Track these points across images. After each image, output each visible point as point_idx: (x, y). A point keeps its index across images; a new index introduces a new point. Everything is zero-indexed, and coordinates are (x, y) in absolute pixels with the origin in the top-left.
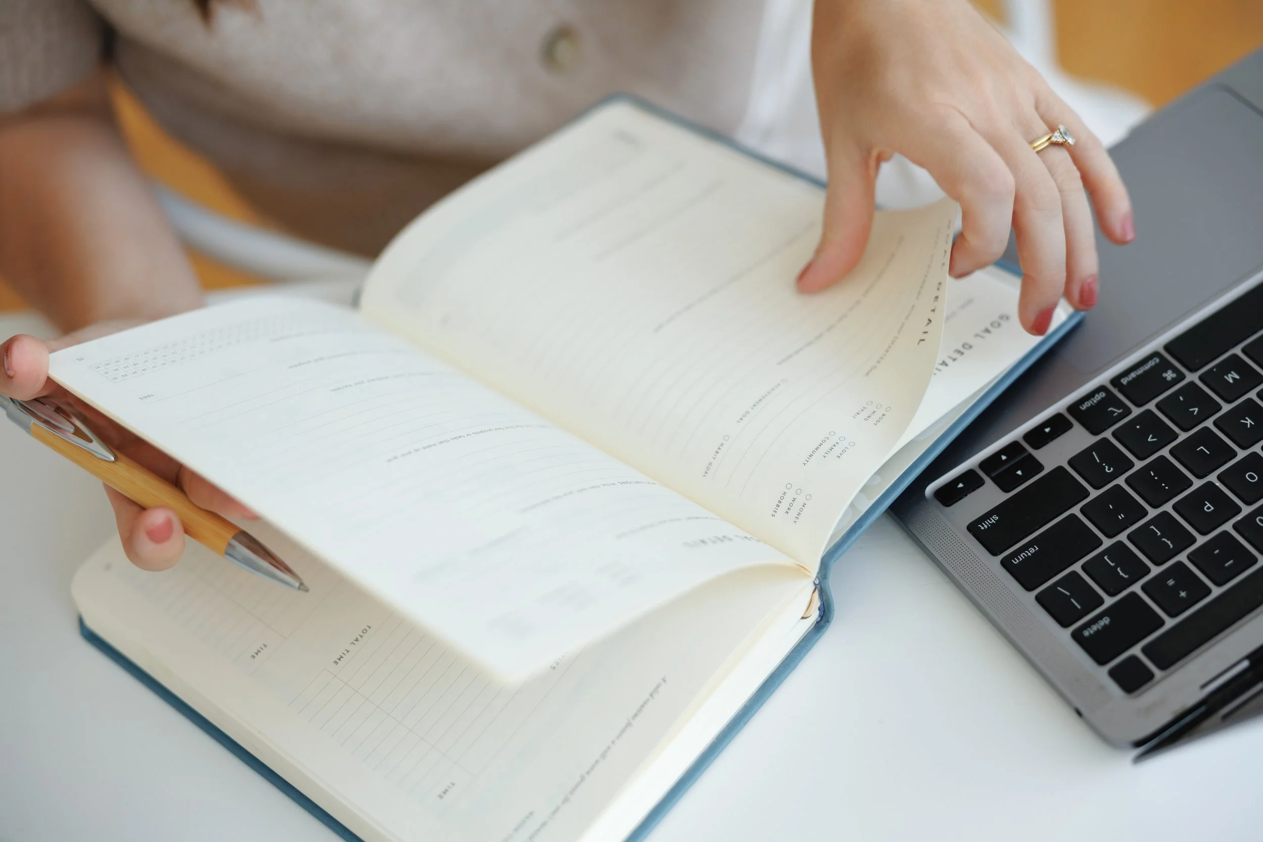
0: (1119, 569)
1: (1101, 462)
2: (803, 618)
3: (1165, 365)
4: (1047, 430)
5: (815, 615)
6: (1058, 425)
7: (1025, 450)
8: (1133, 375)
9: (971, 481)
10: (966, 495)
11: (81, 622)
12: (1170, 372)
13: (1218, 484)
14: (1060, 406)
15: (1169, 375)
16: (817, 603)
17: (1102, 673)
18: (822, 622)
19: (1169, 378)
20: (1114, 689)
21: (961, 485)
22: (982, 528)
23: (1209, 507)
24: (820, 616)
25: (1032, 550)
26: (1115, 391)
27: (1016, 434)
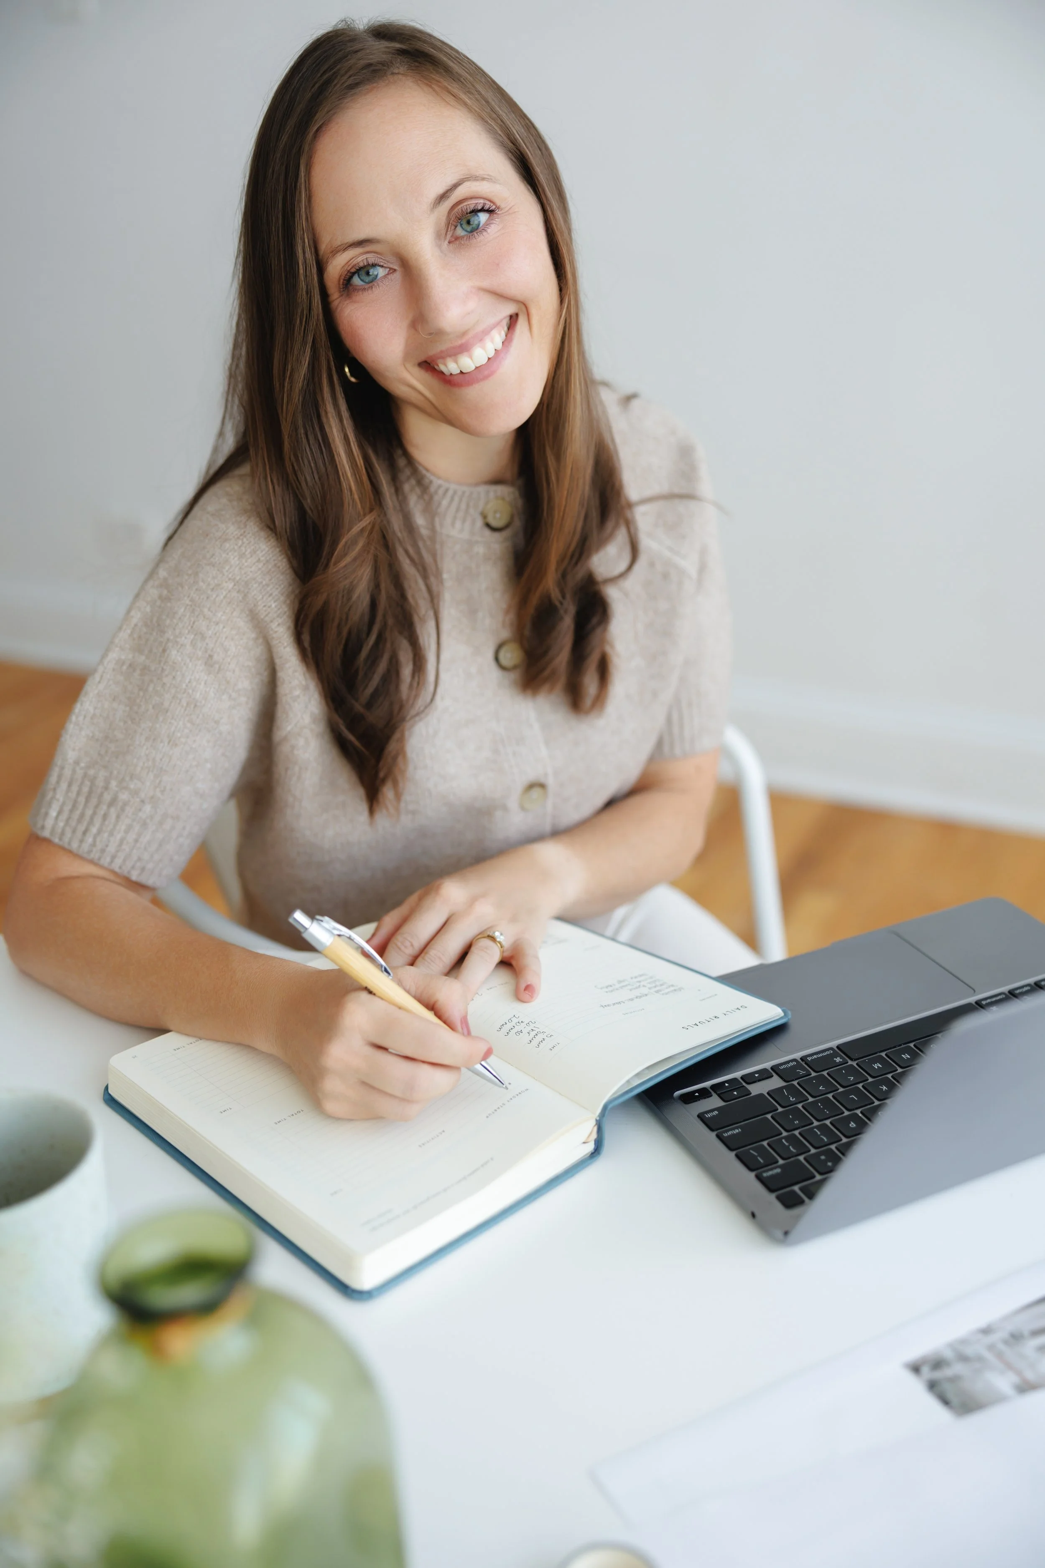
0: (791, 1147)
1: (788, 1095)
2: (584, 1143)
3: (835, 1055)
4: (757, 1075)
5: (591, 1147)
6: (764, 1075)
7: (742, 1084)
8: (815, 1056)
9: (704, 1094)
10: (699, 1100)
11: (107, 1088)
12: (838, 1058)
13: (860, 1115)
14: (767, 1065)
15: (838, 1060)
16: (594, 1136)
17: (772, 1197)
18: (595, 1155)
19: (838, 1061)
20: (778, 1206)
21: (697, 1094)
22: (707, 1116)
23: (852, 1125)
24: (594, 1149)
25: (737, 1131)
26: (803, 1064)
27: (738, 1074)
